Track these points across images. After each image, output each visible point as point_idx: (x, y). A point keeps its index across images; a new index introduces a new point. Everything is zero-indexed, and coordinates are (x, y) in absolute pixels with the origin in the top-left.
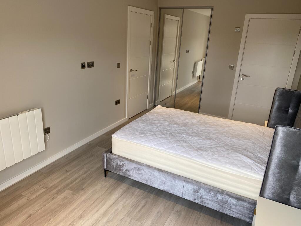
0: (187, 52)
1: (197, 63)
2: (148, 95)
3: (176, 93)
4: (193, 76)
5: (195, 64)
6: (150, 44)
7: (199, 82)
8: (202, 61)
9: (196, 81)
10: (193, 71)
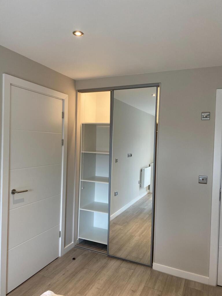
0: (128, 156)
1: (144, 170)
2: (61, 230)
3: (111, 219)
4: (140, 186)
5: (141, 171)
6: (63, 144)
7: (149, 193)
8: (150, 167)
9: (146, 193)
10: (139, 180)
